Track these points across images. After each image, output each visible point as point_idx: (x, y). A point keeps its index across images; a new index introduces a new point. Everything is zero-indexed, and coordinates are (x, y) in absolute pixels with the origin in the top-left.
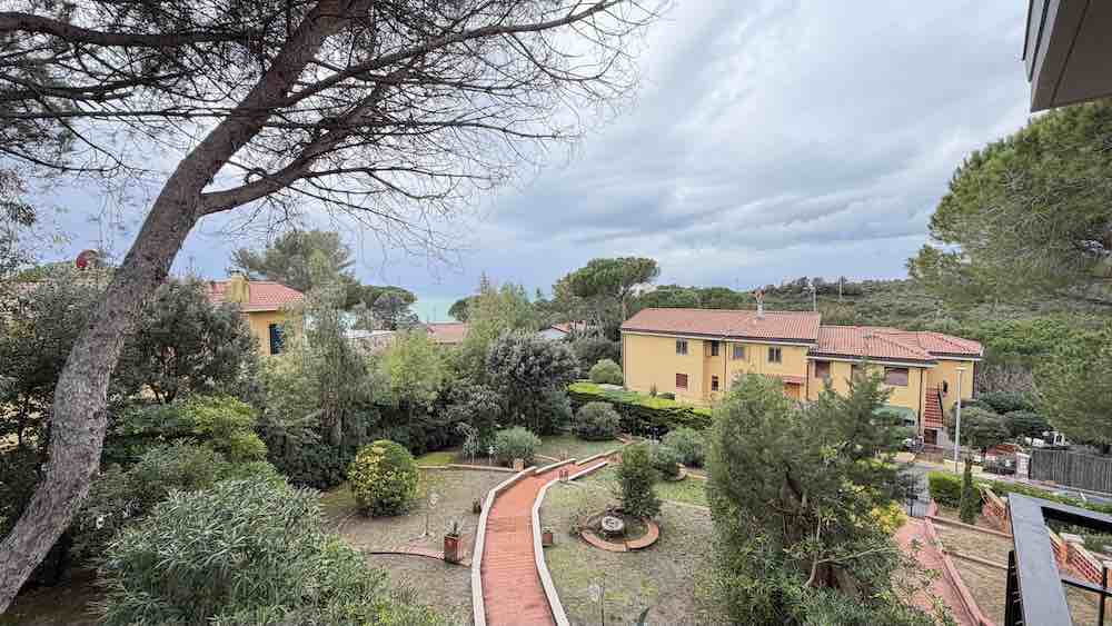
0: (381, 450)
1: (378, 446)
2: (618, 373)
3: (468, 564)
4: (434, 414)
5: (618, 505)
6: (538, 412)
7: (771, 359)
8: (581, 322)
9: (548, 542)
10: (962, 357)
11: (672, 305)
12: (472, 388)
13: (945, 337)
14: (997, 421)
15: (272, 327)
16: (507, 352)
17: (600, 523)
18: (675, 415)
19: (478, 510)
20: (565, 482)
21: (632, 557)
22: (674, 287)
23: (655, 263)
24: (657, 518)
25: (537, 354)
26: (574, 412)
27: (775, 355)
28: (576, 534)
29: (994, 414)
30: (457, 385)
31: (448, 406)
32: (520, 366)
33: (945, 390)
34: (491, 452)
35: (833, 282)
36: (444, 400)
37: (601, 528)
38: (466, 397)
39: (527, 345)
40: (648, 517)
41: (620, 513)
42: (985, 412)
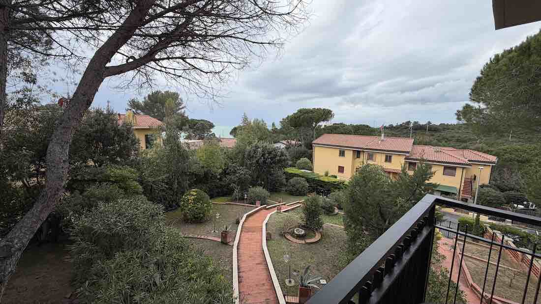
0: (195, 193)
1: (194, 191)
2: (310, 164)
3: (231, 245)
4: (220, 179)
5: (303, 223)
6: (270, 181)
7: (386, 161)
8: (293, 140)
9: (269, 238)
10: (485, 163)
11: (339, 133)
12: (238, 168)
13: (478, 153)
14: (499, 195)
15: (146, 136)
16: (255, 152)
17: (294, 230)
18: (335, 185)
19: (238, 223)
20: (280, 213)
21: (307, 246)
22: (342, 124)
23: (331, 112)
24: (321, 230)
25: (270, 153)
26: (287, 182)
27: (388, 159)
28: (282, 235)
29: (498, 192)
30: (231, 166)
31: (227, 176)
32: (261, 159)
33: (475, 179)
34: (246, 197)
35: (424, 124)
36: (225, 173)
37: (294, 233)
38: (235, 172)
39: (264, 149)
40: (316, 229)
41: (303, 227)
42: (494, 191)
